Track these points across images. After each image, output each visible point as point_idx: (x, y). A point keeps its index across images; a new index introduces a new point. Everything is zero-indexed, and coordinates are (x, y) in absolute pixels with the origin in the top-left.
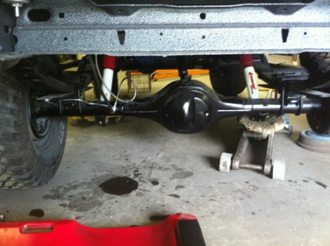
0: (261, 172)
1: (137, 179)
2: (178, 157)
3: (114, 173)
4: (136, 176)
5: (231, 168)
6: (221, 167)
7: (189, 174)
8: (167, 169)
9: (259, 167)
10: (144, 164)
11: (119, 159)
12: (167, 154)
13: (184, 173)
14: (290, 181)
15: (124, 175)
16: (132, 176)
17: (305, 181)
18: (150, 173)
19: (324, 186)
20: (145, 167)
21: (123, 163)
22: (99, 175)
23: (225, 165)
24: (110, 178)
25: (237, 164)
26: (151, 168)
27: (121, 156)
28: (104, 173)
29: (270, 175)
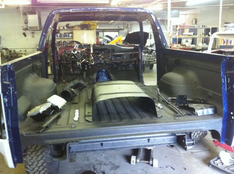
0: (149, 163)
1: (95, 172)
2: (112, 157)
3: (84, 169)
4: (94, 169)
5: (136, 162)
6: (132, 163)
7: (118, 167)
8: (107, 165)
9: (148, 162)
10: (96, 162)
11: (84, 160)
12: (106, 155)
13: (115, 166)
14: (160, 167)
15: (89, 170)
16: (93, 170)
17: (167, 167)
18: (100, 168)
19: (174, 169)
20: (97, 164)
21: (86, 162)
22: (78, 170)
23: (133, 162)
24: (83, 171)
25: (138, 161)
26: (100, 164)
27: (85, 158)
28: (80, 169)
29: (152, 165)
